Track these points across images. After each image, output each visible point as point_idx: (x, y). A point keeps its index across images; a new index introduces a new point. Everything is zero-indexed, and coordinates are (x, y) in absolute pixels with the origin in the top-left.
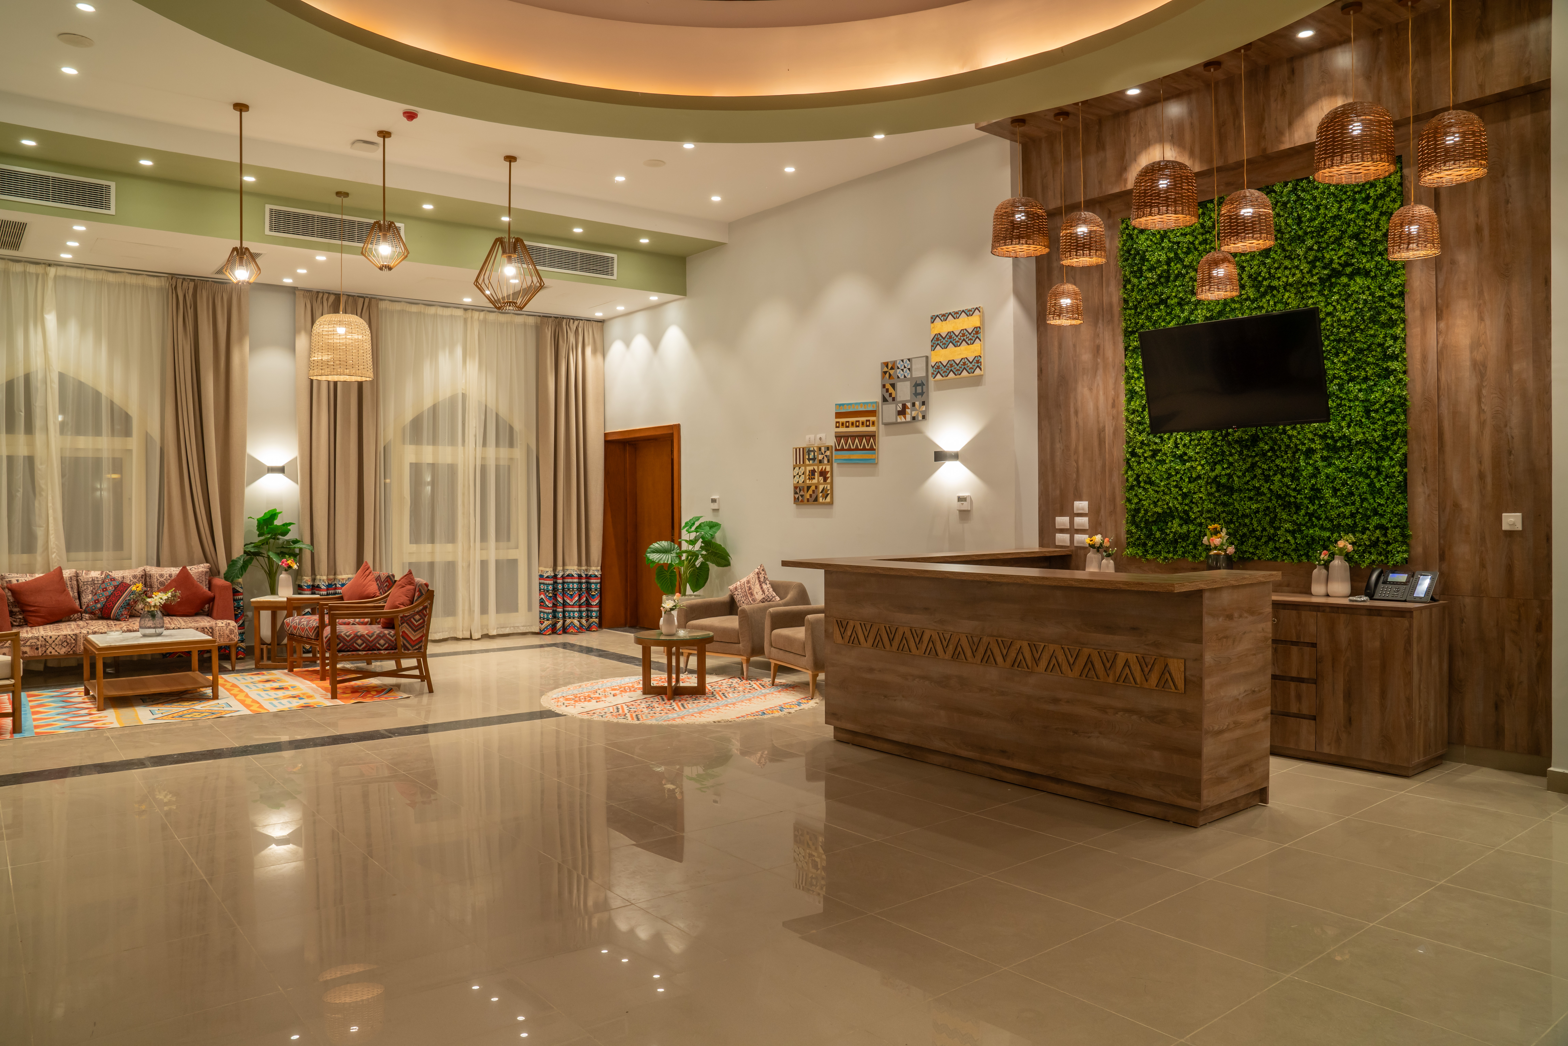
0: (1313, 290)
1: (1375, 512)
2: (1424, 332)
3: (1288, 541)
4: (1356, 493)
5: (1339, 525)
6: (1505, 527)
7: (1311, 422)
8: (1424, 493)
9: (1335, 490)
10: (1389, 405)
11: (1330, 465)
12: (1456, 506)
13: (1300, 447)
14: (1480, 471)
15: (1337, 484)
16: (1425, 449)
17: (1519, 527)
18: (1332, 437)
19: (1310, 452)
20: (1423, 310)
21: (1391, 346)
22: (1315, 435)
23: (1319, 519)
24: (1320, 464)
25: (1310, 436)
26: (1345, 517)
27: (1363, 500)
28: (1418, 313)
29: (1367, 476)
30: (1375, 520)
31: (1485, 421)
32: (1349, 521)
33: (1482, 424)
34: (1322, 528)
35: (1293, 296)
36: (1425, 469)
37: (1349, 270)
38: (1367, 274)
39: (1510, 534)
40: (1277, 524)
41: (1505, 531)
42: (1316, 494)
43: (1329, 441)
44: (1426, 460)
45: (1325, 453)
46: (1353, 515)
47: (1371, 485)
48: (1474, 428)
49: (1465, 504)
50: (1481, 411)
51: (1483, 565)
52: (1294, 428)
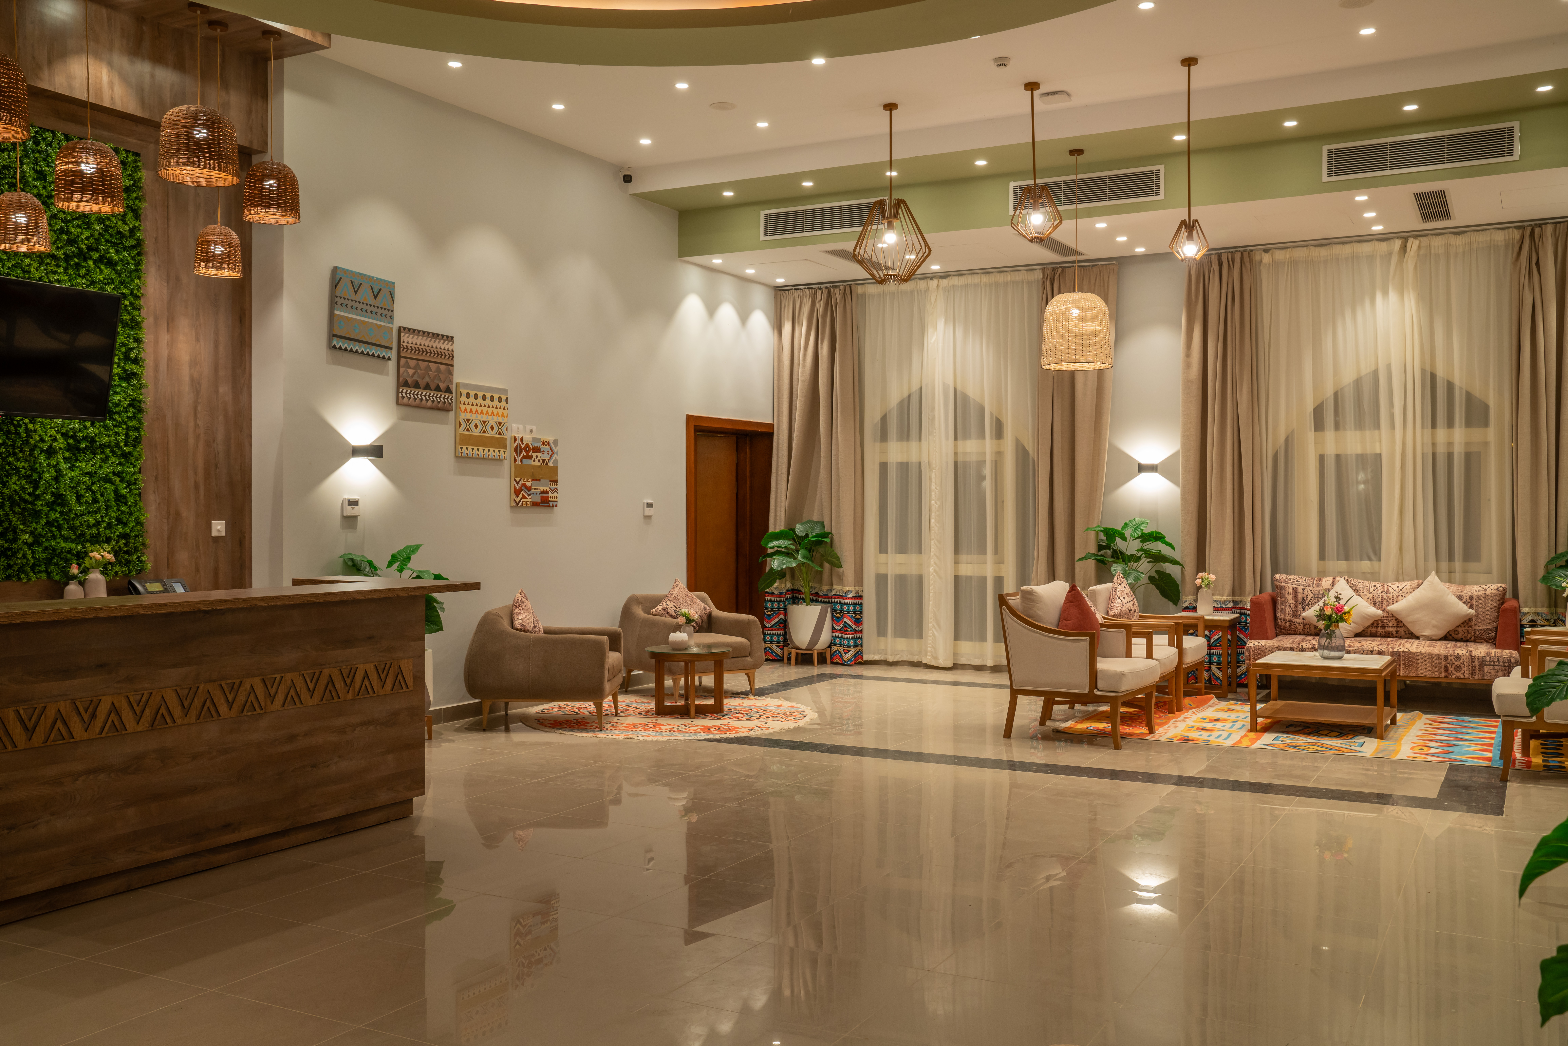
0: (58, 266)
1: (119, 521)
2: (157, 341)
3: (24, 556)
4: (102, 499)
5: (83, 534)
6: (214, 534)
7: (51, 418)
8: (155, 501)
9: (79, 497)
10: (131, 409)
11: (72, 468)
12: (178, 514)
13: (41, 445)
14: (195, 481)
15: (81, 489)
16: (156, 458)
17: (223, 534)
18: (74, 437)
19: (50, 452)
20: (156, 318)
21: (134, 348)
22: (58, 432)
23: (59, 528)
24: (64, 466)
25: (53, 432)
26: (89, 527)
27: (108, 508)
28: (151, 320)
29: (112, 483)
30: (120, 529)
31: (199, 435)
32: (94, 531)
33: (197, 437)
34: (66, 540)
35: (35, 265)
36: (156, 478)
37: (96, 255)
38: (111, 264)
39: (217, 539)
40: (10, 536)
41: (213, 537)
42: (59, 500)
43: (71, 441)
44: (157, 468)
45: (67, 454)
46: (98, 524)
47: (116, 491)
48: (191, 441)
49: (184, 514)
50: (196, 426)
51: (197, 570)
52: (33, 422)
